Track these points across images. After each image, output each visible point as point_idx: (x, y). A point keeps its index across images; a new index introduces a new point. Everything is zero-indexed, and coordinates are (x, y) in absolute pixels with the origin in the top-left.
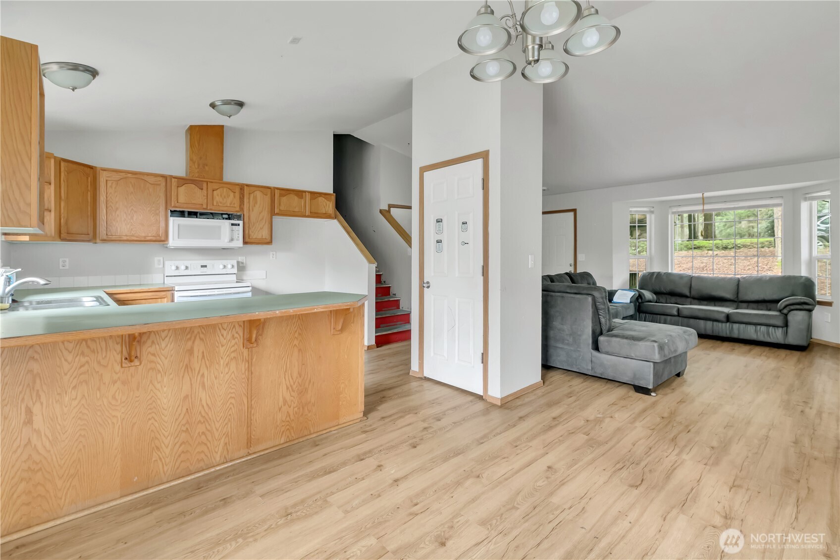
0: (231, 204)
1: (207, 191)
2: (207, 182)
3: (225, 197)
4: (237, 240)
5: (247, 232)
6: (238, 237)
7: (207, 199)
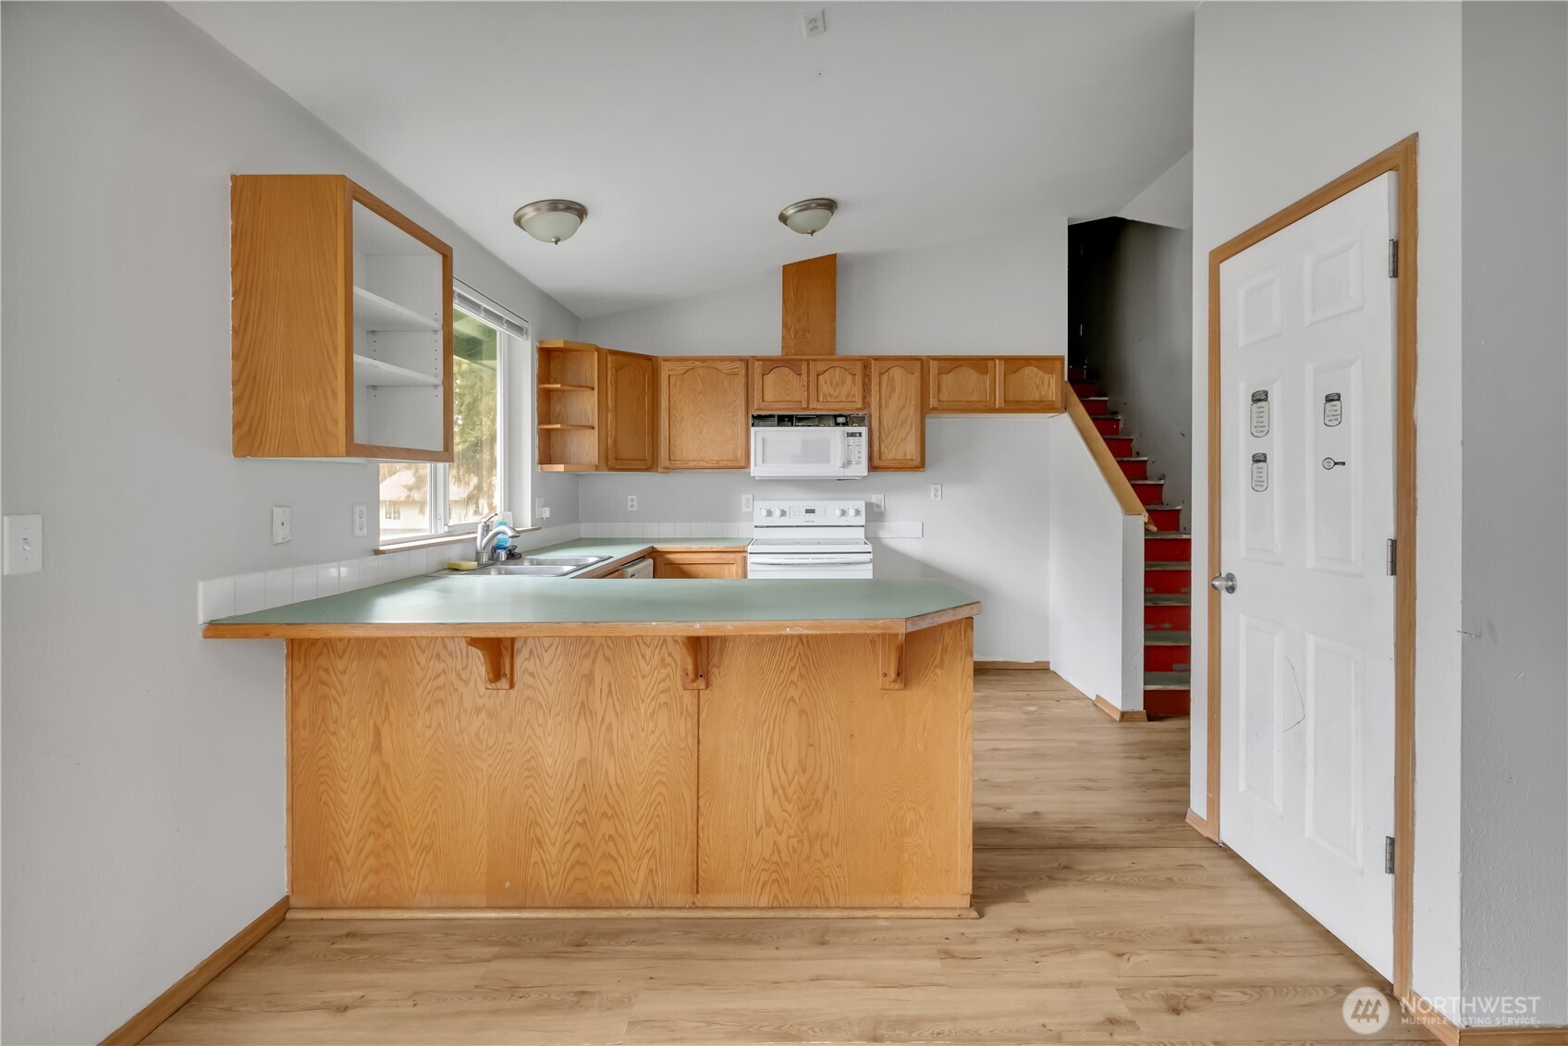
0: (848, 397)
1: (808, 376)
2: (808, 361)
3: (837, 385)
4: (858, 463)
5: (876, 448)
6: (859, 458)
7: (808, 391)
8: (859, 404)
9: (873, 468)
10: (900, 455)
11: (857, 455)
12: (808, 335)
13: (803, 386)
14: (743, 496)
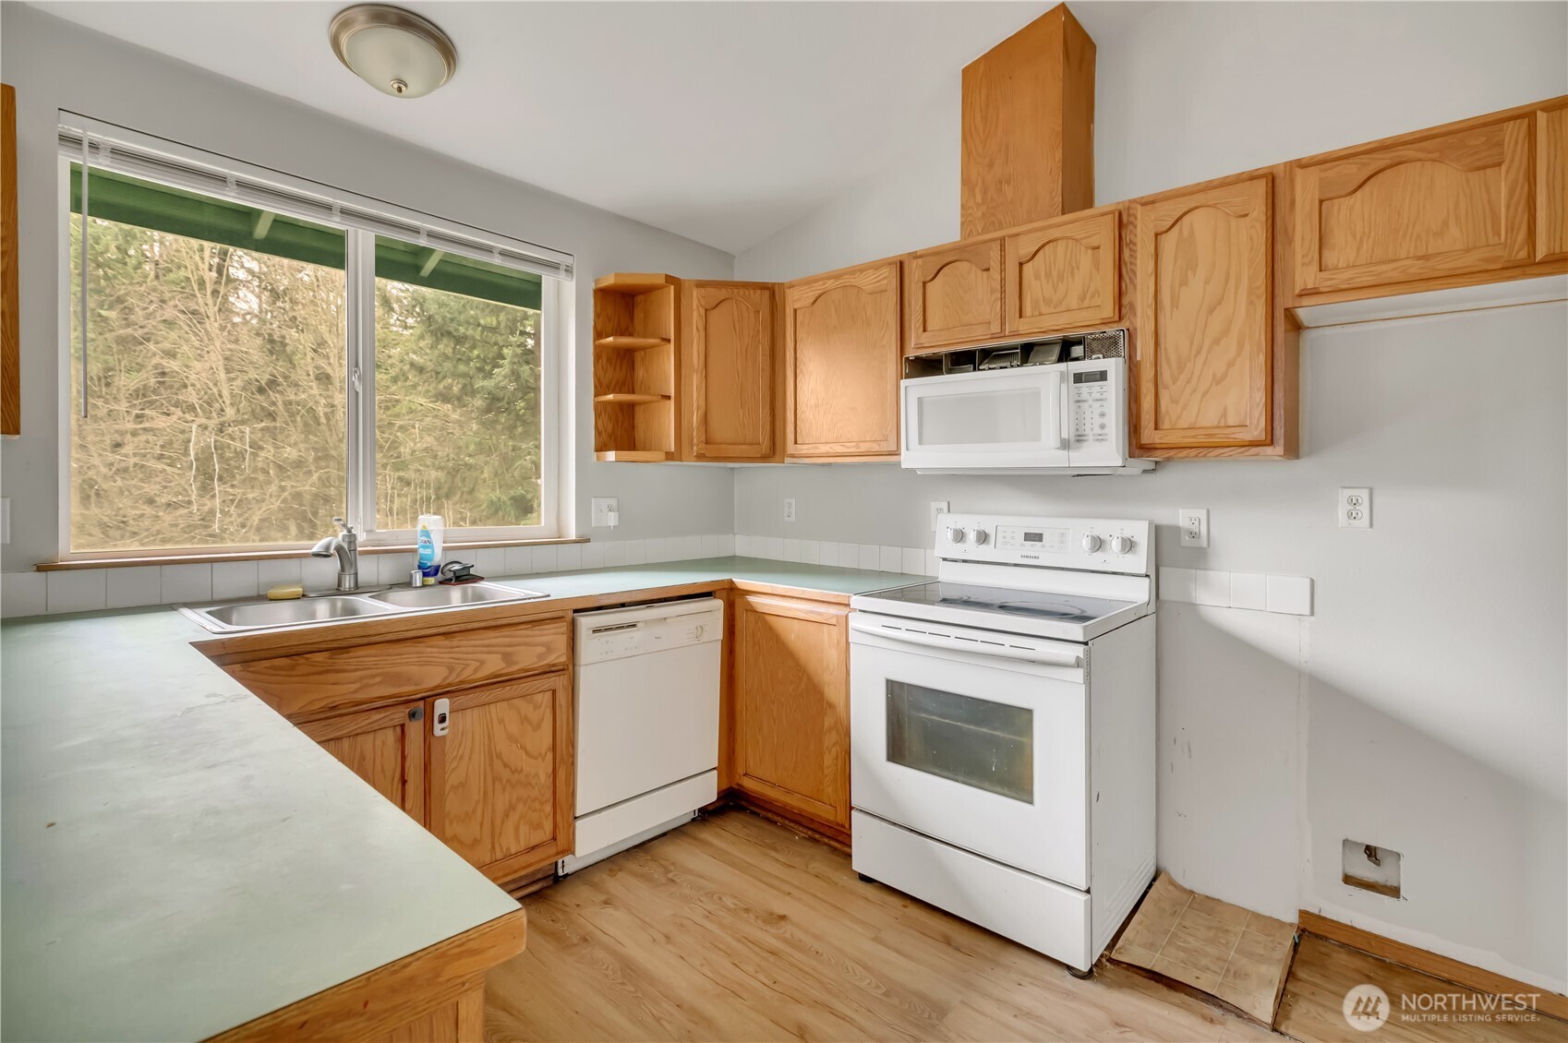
0: (1083, 298)
1: (1003, 270)
2: (1002, 241)
3: (1061, 277)
4: (1100, 439)
5: (1147, 403)
6: (1102, 426)
7: (1003, 299)
8: (1108, 310)
9: (1137, 446)
10: (1210, 418)
11: (1098, 421)
12: (1008, 189)
13: (992, 291)
14: (934, 505)
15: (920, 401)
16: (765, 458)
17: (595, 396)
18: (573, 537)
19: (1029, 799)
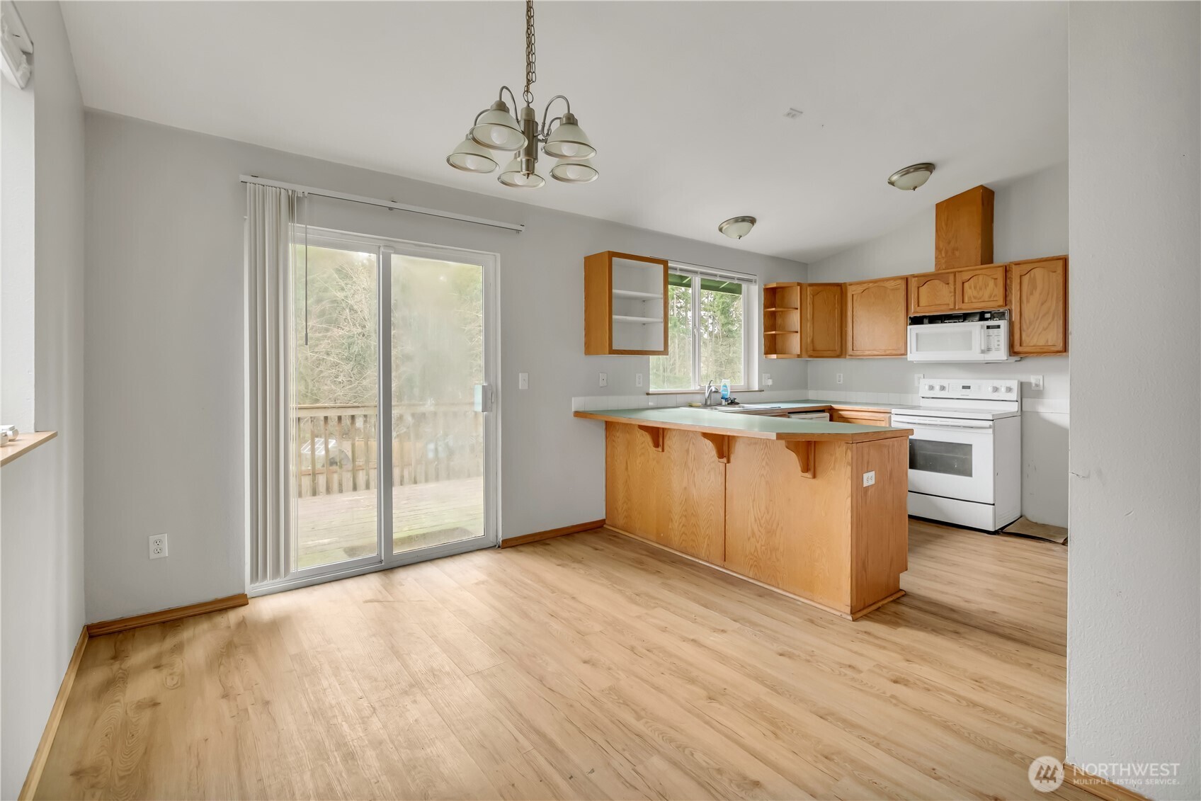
0: (990, 297)
1: (955, 284)
2: (955, 273)
3: (981, 289)
4: (998, 350)
5: (1017, 337)
6: (998, 345)
7: (955, 296)
8: (1001, 302)
9: (1012, 351)
10: (1042, 342)
11: (996, 343)
12: (957, 253)
13: (950, 292)
14: (916, 376)
15: (917, 334)
16: (838, 356)
17: (764, 331)
18: (757, 389)
19: (970, 475)
